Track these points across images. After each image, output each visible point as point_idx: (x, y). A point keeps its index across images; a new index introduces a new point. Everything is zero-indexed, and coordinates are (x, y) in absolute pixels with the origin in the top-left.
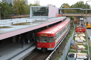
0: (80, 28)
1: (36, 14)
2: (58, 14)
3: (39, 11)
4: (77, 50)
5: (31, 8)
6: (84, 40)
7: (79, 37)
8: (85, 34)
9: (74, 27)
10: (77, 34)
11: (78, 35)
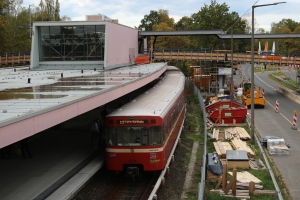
0: (227, 107)
1: (56, 54)
2: (137, 54)
3: (68, 43)
4: (234, 193)
5: (34, 29)
6: (249, 150)
7: (229, 141)
8: (246, 128)
9: (197, 102)
10: (217, 128)
11: (222, 134)
